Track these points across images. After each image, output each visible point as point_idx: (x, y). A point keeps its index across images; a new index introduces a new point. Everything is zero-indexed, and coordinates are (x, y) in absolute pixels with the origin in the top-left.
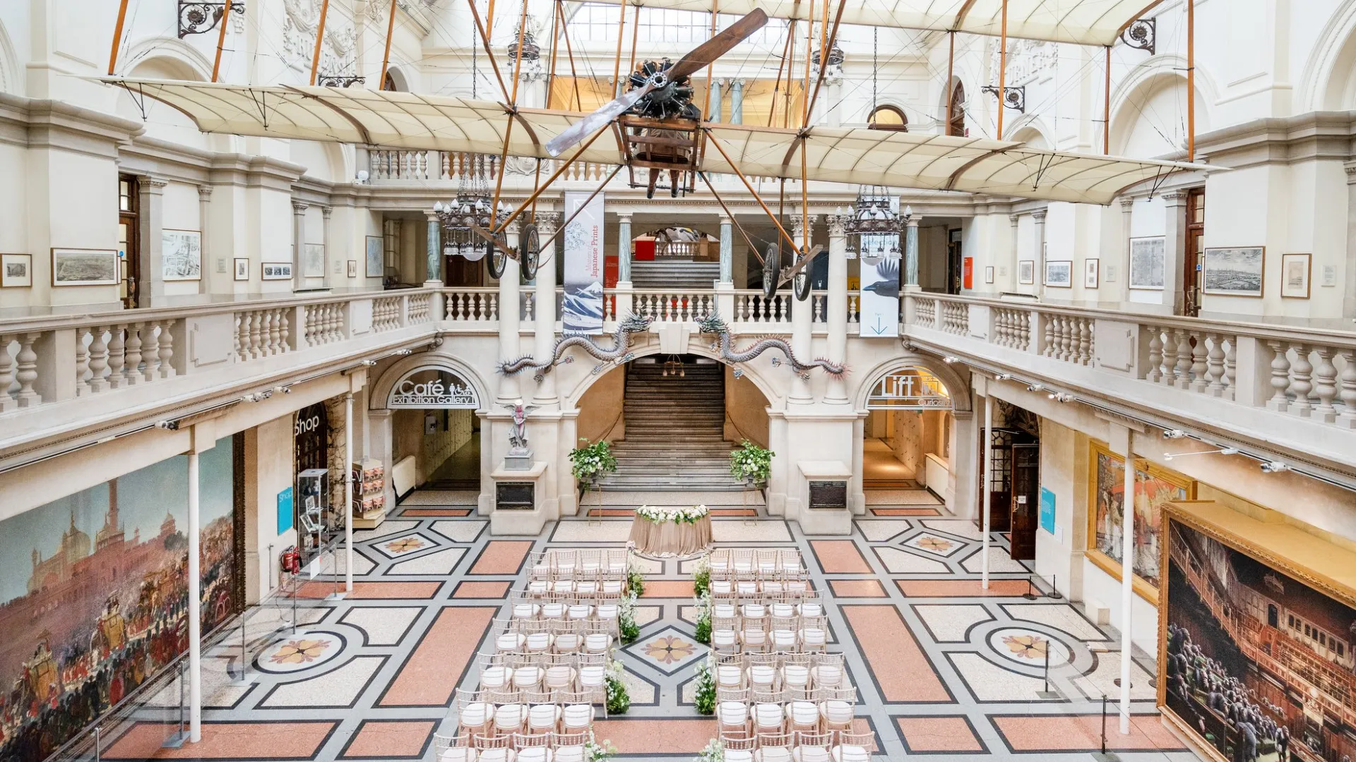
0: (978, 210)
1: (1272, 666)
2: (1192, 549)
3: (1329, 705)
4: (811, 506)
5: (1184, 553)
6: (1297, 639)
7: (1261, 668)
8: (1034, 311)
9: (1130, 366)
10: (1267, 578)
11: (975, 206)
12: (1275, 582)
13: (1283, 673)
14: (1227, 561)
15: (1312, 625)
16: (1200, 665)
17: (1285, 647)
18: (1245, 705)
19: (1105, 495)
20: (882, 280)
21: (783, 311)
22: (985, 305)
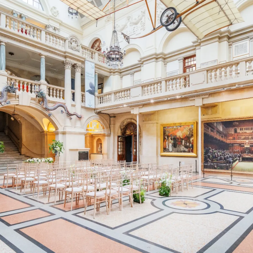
0: (112, 74)
1: (236, 142)
2: (211, 127)
3: (251, 142)
4: (79, 160)
5: (208, 129)
6: (242, 133)
7: (233, 144)
8: (163, 80)
9: (204, 81)
10: (234, 123)
11: (111, 72)
12: (236, 123)
13: (239, 142)
14: (222, 125)
15: (246, 127)
16: (215, 153)
17: (239, 136)
18: (228, 155)
19: (166, 137)
20: (91, 89)
21: (61, 95)
22: (139, 86)
